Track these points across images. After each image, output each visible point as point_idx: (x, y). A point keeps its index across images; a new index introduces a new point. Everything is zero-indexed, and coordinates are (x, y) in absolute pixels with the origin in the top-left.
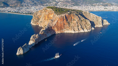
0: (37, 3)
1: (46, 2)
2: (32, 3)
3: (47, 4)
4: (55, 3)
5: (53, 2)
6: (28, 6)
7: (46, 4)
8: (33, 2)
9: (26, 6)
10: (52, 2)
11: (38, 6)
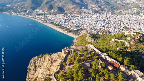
0: (105, 9)
1: (122, 7)
2: (97, 8)
3: (122, 10)
4: (137, 10)
5: (133, 8)
6: (88, 13)
7: (119, 12)
8: (100, 7)
9: (85, 13)
10: (131, 8)
11: (104, 13)
